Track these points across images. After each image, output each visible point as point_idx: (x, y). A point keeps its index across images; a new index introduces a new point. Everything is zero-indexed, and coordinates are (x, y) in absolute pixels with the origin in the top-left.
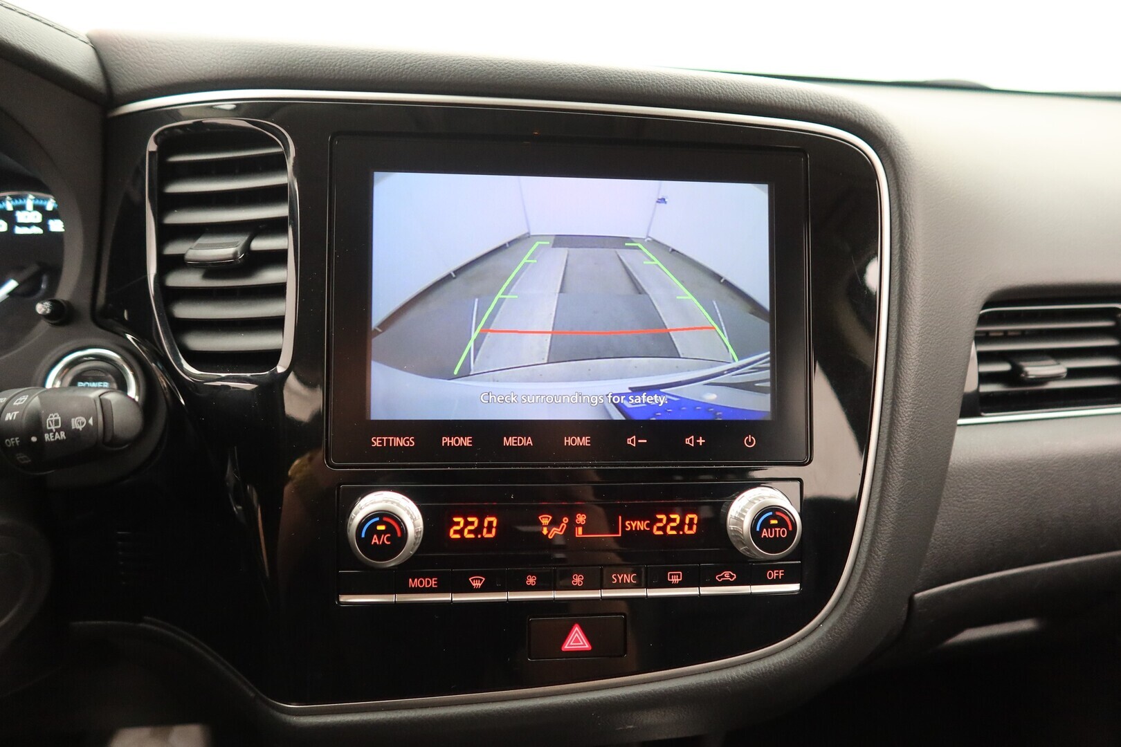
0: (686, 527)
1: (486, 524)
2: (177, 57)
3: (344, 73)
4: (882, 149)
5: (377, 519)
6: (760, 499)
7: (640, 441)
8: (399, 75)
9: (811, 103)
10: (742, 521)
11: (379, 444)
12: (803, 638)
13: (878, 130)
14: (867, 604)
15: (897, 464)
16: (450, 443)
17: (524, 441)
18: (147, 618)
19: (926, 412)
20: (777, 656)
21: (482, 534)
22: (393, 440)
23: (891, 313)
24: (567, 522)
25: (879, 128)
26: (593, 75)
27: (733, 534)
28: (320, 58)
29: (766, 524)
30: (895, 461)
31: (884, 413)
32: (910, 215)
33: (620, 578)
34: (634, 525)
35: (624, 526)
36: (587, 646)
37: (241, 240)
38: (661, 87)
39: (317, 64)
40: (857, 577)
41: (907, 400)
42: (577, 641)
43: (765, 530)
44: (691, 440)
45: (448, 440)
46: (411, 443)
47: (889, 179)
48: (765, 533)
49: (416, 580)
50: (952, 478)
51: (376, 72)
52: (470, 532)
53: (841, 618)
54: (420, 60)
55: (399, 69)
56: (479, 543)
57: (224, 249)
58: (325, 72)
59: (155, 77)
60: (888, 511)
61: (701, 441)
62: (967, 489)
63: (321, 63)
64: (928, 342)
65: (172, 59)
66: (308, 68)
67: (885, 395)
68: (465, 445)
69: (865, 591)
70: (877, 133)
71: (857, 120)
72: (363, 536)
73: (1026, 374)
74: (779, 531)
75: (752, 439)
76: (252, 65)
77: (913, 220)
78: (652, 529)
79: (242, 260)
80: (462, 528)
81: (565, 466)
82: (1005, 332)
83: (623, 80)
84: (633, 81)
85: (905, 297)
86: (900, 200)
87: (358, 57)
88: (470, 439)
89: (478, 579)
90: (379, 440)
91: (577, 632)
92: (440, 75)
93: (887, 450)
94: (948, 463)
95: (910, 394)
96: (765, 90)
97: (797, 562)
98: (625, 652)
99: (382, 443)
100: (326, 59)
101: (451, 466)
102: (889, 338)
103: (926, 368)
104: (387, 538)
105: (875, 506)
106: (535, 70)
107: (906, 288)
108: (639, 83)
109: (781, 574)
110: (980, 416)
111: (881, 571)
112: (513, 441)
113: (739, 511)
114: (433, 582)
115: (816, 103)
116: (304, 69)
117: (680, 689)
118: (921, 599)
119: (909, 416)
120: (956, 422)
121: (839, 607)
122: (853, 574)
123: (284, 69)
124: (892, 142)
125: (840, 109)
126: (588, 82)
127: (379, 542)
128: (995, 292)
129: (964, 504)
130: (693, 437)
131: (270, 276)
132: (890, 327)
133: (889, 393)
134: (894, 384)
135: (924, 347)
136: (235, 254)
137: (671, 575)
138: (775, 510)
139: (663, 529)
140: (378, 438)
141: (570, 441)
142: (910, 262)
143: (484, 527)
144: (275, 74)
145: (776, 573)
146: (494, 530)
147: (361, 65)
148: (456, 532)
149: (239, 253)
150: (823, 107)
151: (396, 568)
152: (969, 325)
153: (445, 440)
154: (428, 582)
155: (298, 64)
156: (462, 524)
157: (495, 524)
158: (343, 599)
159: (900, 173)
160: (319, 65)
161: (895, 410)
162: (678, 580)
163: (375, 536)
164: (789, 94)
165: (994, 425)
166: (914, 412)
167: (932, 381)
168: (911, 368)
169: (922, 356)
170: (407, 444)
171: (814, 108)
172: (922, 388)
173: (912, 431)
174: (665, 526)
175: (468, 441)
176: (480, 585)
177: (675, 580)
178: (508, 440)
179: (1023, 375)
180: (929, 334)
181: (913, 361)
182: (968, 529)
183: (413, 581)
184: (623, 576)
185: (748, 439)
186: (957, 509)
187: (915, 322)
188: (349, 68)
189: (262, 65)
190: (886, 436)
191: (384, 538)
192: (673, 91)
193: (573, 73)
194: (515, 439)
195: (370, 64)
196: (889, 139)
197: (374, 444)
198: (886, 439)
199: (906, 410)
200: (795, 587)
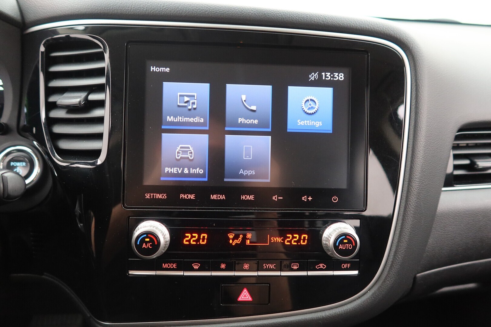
0: (302, 241)
1: (201, 237)
2: (53, 4)
3: (133, 11)
4: (408, 50)
5: (145, 235)
6: (339, 229)
7: (279, 198)
8: (161, 12)
9: (372, 26)
10: (330, 240)
11: (149, 197)
12: (359, 297)
13: (406, 41)
14: (392, 282)
15: (410, 212)
16: (184, 197)
17: (221, 196)
18: (45, 273)
19: (426, 185)
20: (346, 306)
21: (199, 242)
22: (156, 195)
23: (410, 135)
24: (242, 237)
25: (407, 39)
26: (259, 12)
27: (325, 246)
28: (121, 4)
29: (341, 242)
30: (409, 211)
31: (404, 186)
32: (421, 84)
33: (268, 266)
34: (275, 240)
35: (270, 240)
36: (250, 299)
37: (83, 95)
38: (293, 18)
39: (120, 6)
40: (388, 268)
41: (416, 180)
42: (245, 296)
43: (341, 245)
44: (305, 198)
45: (183, 195)
46: (165, 197)
47: (411, 66)
48: (341, 247)
49: (166, 264)
50: (438, 218)
51: (149, 10)
52: (194, 241)
53: (379, 288)
54: (171, 4)
55: (161, 9)
56: (198, 247)
57: (75, 99)
58: (123, 11)
59: (43, 13)
60: (404, 235)
61: (310, 199)
62: (445, 223)
63: (122, 6)
64: (428, 150)
65: (50, 5)
66: (115, 8)
67: (405, 177)
68: (192, 198)
69: (392, 275)
70: (405, 42)
71: (395, 35)
72: (138, 243)
73: (478, 166)
74: (348, 246)
75: (336, 198)
76: (88, 7)
77: (423, 87)
78: (284, 242)
79: (83, 105)
80: (190, 239)
81: (241, 210)
82: (467, 144)
83: (274, 15)
84: (279, 15)
85: (417, 127)
86: (416, 77)
87: (140, 3)
88: (194, 196)
89: (197, 265)
90: (149, 195)
91: (245, 292)
92: (181, 12)
93: (405, 205)
94: (436, 211)
95: (418, 177)
96: (347, 20)
97: (357, 260)
98: (269, 302)
99: (151, 197)
100: (124, 4)
101: (184, 209)
102: (408, 148)
103: (427, 163)
104: (150, 245)
105: (398, 233)
106: (229, 9)
107: (418, 122)
108: (282, 16)
109: (349, 266)
110: (453, 186)
111: (400, 266)
112: (216, 197)
113: (328, 234)
114: (174, 266)
115: (374, 27)
116: (113, 9)
117: (296, 322)
118: (420, 277)
119: (417, 188)
120: (441, 189)
121: (378, 282)
122: (386, 266)
123: (103, 9)
124: (413, 47)
125: (387, 30)
126: (256, 15)
127: (146, 247)
128: (464, 124)
129: (444, 230)
130: (306, 196)
131: (97, 113)
132: (409, 143)
133: (407, 176)
134: (410, 172)
135: (426, 153)
136: (80, 102)
137: (293, 265)
138: (346, 235)
139: (290, 241)
140: (148, 194)
141: (244, 197)
142: (420, 109)
143: (201, 239)
144: (99, 12)
145: (346, 265)
146: (205, 241)
147: (142, 7)
148: (187, 241)
149: (82, 101)
150: (378, 29)
151: (157, 258)
152: (450, 140)
153: (181, 196)
154: (172, 265)
155: (110, 6)
156: (190, 237)
157: (206, 237)
158: (131, 272)
159: (417, 63)
160: (121, 7)
161: (410, 185)
162: (297, 268)
163: (144, 244)
164: (360, 22)
165: (460, 191)
166: (420, 186)
167: (430, 170)
168: (419, 164)
169: (425, 157)
170: (163, 197)
171: (373, 29)
172: (424, 173)
173: (418, 195)
174: (291, 241)
175: (193, 197)
176: (198, 268)
177: (295, 268)
178: (213, 196)
179: (476, 166)
180: (429, 146)
181: (421, 160)
182: (445, 243)
183: (165, 265)
184: (269, 265)
185: (334, 198)
186: (439, 233)
187: (422, 140)
188: (136, 9)
189: (92, 7)
190: (405, 197)
191: (149, 245)
192: (300, 20)
193: (249, 11)
194: (216, 196)
195: (146, 6)
196: (411, 45)
197: (146, 197)
198: (405, 199)
199: (415, 185)
200: (356, 272)
